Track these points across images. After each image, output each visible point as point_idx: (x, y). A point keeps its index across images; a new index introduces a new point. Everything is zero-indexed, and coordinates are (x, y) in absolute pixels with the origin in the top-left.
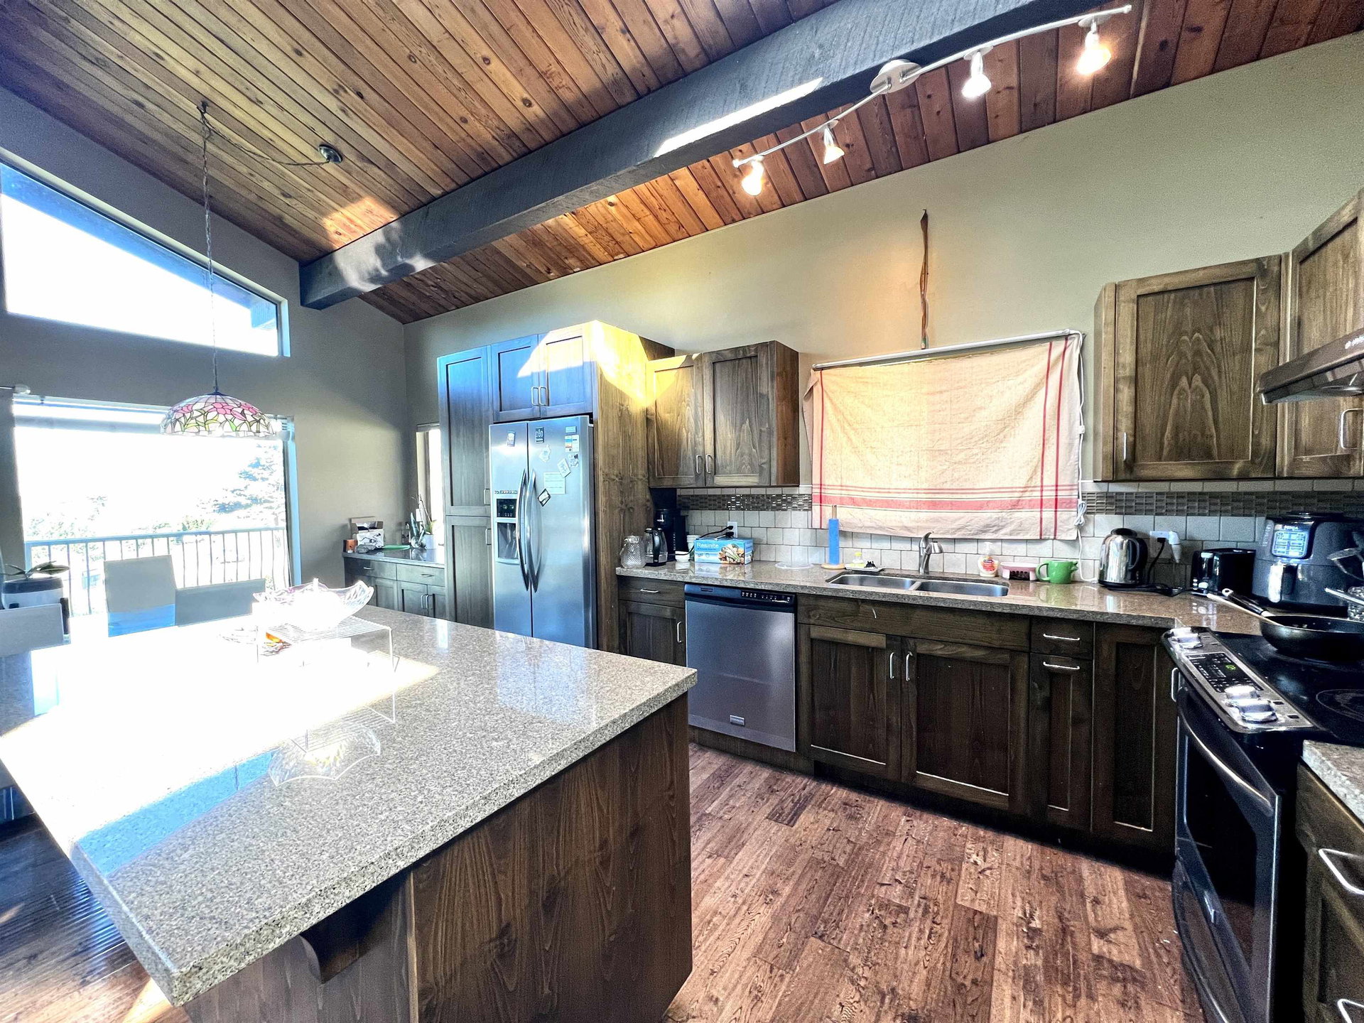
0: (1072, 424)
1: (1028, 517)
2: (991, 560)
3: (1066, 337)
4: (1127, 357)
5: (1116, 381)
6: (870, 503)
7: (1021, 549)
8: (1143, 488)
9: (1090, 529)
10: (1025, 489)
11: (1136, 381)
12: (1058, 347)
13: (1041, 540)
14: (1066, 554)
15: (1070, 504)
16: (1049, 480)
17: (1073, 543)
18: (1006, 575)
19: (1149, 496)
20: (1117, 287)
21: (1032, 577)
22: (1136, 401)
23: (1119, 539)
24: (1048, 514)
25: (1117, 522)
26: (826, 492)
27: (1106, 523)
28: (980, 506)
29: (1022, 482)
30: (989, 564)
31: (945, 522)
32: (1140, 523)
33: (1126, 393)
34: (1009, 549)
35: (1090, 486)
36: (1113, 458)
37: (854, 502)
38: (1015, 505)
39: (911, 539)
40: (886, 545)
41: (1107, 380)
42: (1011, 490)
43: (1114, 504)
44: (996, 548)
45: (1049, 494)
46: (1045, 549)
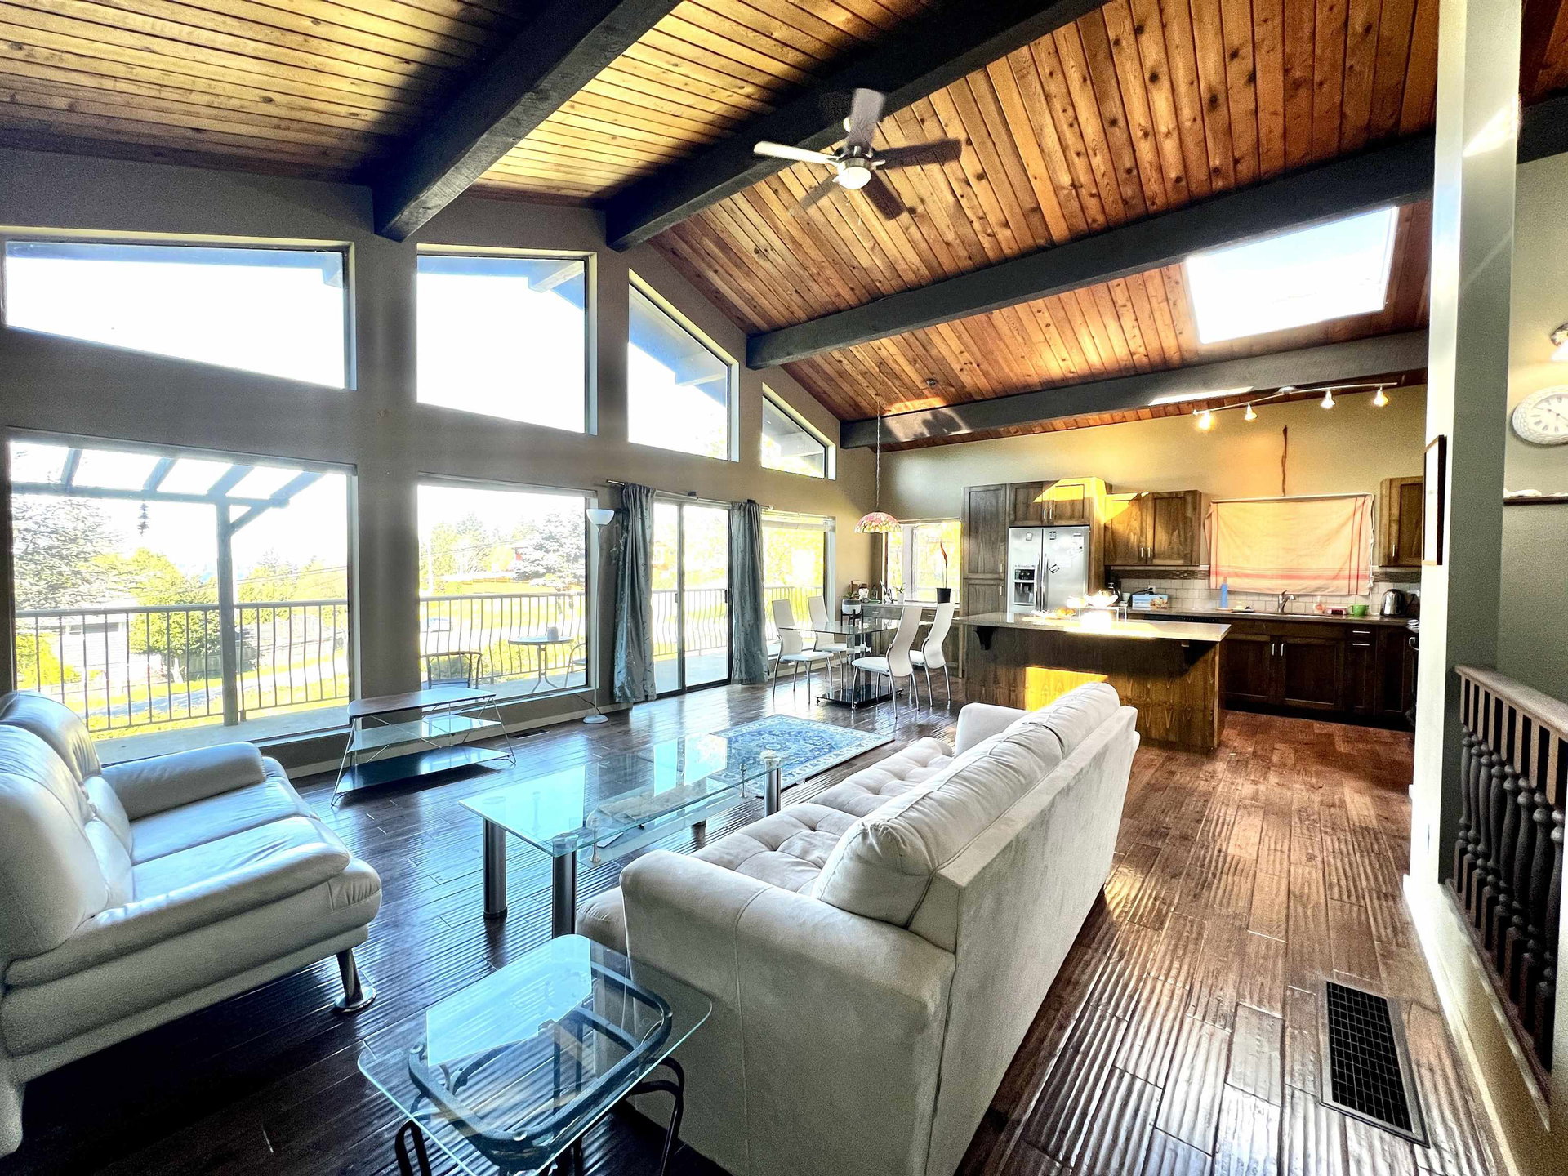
0: (1368, 538)
1: (1343, 584)
2: (1320, 605)
3: (1365, 496)
4: (1396, 511)
5: (1390, 521)
6: (1247, 576)
7: (1338, 599)
8: (1403, 570)
9: (1376, 589)
10: (1341, 569)
11: (1400, 522)
12: (1361, 500)
13: (1349, 595)
14: (1361, 602)
15: (1365, 577)
16: (1354, 564)
17: (1367, 597)
18: (1330, 612)
19: (1407, 573)
20: (1391, 481)
21: (1344, 613)
22: (1400, 531)
23: (1391, 593)
24: (1354, 582)
25: (1391, 586)
26: (1220, 569)
27: (1385, 586)
28: (1316, 578)
29: (1338, 566)
30: (1319, 606)
31: (1292, 587)
32: (1401, 586)
33: (1395, 528)
34: (1330, 600)
35: (1377, 568)
36: (1388, 556)
37: (1237, 575)
38: (1335, 578)
39: (1273, 595)
40: (1256, 598)
41: (1386, 520)
42: (1333, 570)
43: (1388, 577)
44: (1324, 599)
45: (1354, 572)
46: (1351, 600)
